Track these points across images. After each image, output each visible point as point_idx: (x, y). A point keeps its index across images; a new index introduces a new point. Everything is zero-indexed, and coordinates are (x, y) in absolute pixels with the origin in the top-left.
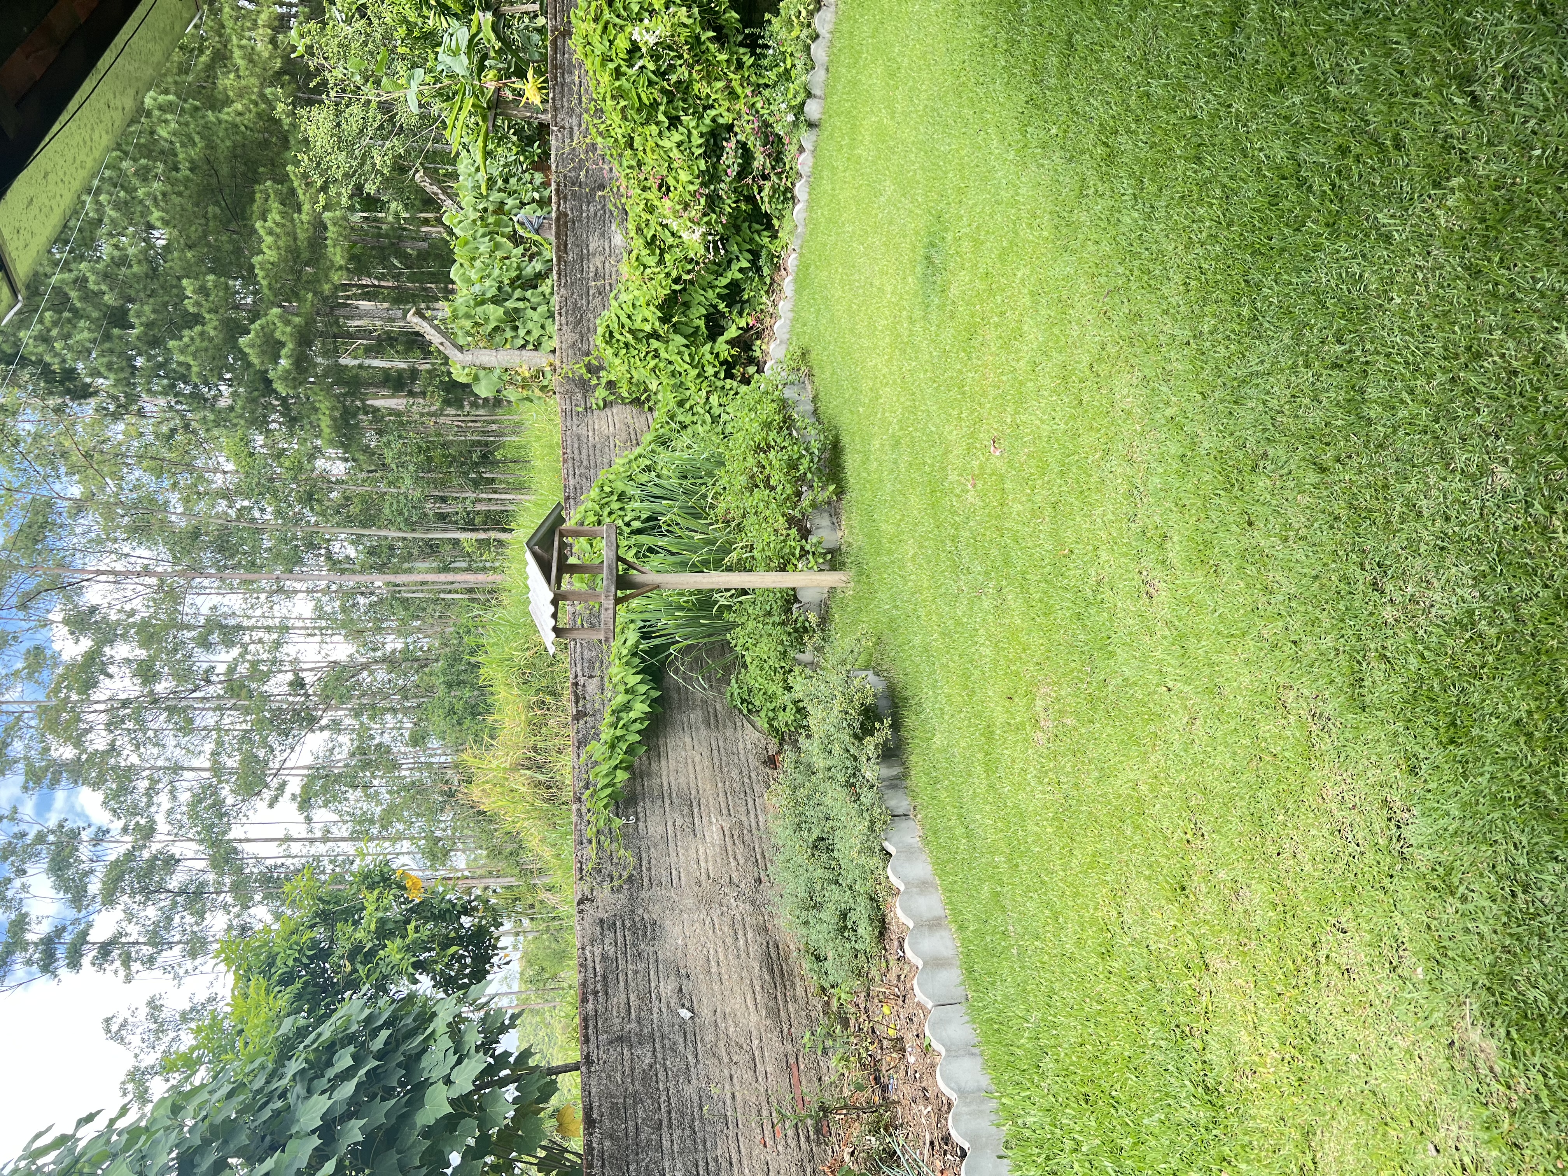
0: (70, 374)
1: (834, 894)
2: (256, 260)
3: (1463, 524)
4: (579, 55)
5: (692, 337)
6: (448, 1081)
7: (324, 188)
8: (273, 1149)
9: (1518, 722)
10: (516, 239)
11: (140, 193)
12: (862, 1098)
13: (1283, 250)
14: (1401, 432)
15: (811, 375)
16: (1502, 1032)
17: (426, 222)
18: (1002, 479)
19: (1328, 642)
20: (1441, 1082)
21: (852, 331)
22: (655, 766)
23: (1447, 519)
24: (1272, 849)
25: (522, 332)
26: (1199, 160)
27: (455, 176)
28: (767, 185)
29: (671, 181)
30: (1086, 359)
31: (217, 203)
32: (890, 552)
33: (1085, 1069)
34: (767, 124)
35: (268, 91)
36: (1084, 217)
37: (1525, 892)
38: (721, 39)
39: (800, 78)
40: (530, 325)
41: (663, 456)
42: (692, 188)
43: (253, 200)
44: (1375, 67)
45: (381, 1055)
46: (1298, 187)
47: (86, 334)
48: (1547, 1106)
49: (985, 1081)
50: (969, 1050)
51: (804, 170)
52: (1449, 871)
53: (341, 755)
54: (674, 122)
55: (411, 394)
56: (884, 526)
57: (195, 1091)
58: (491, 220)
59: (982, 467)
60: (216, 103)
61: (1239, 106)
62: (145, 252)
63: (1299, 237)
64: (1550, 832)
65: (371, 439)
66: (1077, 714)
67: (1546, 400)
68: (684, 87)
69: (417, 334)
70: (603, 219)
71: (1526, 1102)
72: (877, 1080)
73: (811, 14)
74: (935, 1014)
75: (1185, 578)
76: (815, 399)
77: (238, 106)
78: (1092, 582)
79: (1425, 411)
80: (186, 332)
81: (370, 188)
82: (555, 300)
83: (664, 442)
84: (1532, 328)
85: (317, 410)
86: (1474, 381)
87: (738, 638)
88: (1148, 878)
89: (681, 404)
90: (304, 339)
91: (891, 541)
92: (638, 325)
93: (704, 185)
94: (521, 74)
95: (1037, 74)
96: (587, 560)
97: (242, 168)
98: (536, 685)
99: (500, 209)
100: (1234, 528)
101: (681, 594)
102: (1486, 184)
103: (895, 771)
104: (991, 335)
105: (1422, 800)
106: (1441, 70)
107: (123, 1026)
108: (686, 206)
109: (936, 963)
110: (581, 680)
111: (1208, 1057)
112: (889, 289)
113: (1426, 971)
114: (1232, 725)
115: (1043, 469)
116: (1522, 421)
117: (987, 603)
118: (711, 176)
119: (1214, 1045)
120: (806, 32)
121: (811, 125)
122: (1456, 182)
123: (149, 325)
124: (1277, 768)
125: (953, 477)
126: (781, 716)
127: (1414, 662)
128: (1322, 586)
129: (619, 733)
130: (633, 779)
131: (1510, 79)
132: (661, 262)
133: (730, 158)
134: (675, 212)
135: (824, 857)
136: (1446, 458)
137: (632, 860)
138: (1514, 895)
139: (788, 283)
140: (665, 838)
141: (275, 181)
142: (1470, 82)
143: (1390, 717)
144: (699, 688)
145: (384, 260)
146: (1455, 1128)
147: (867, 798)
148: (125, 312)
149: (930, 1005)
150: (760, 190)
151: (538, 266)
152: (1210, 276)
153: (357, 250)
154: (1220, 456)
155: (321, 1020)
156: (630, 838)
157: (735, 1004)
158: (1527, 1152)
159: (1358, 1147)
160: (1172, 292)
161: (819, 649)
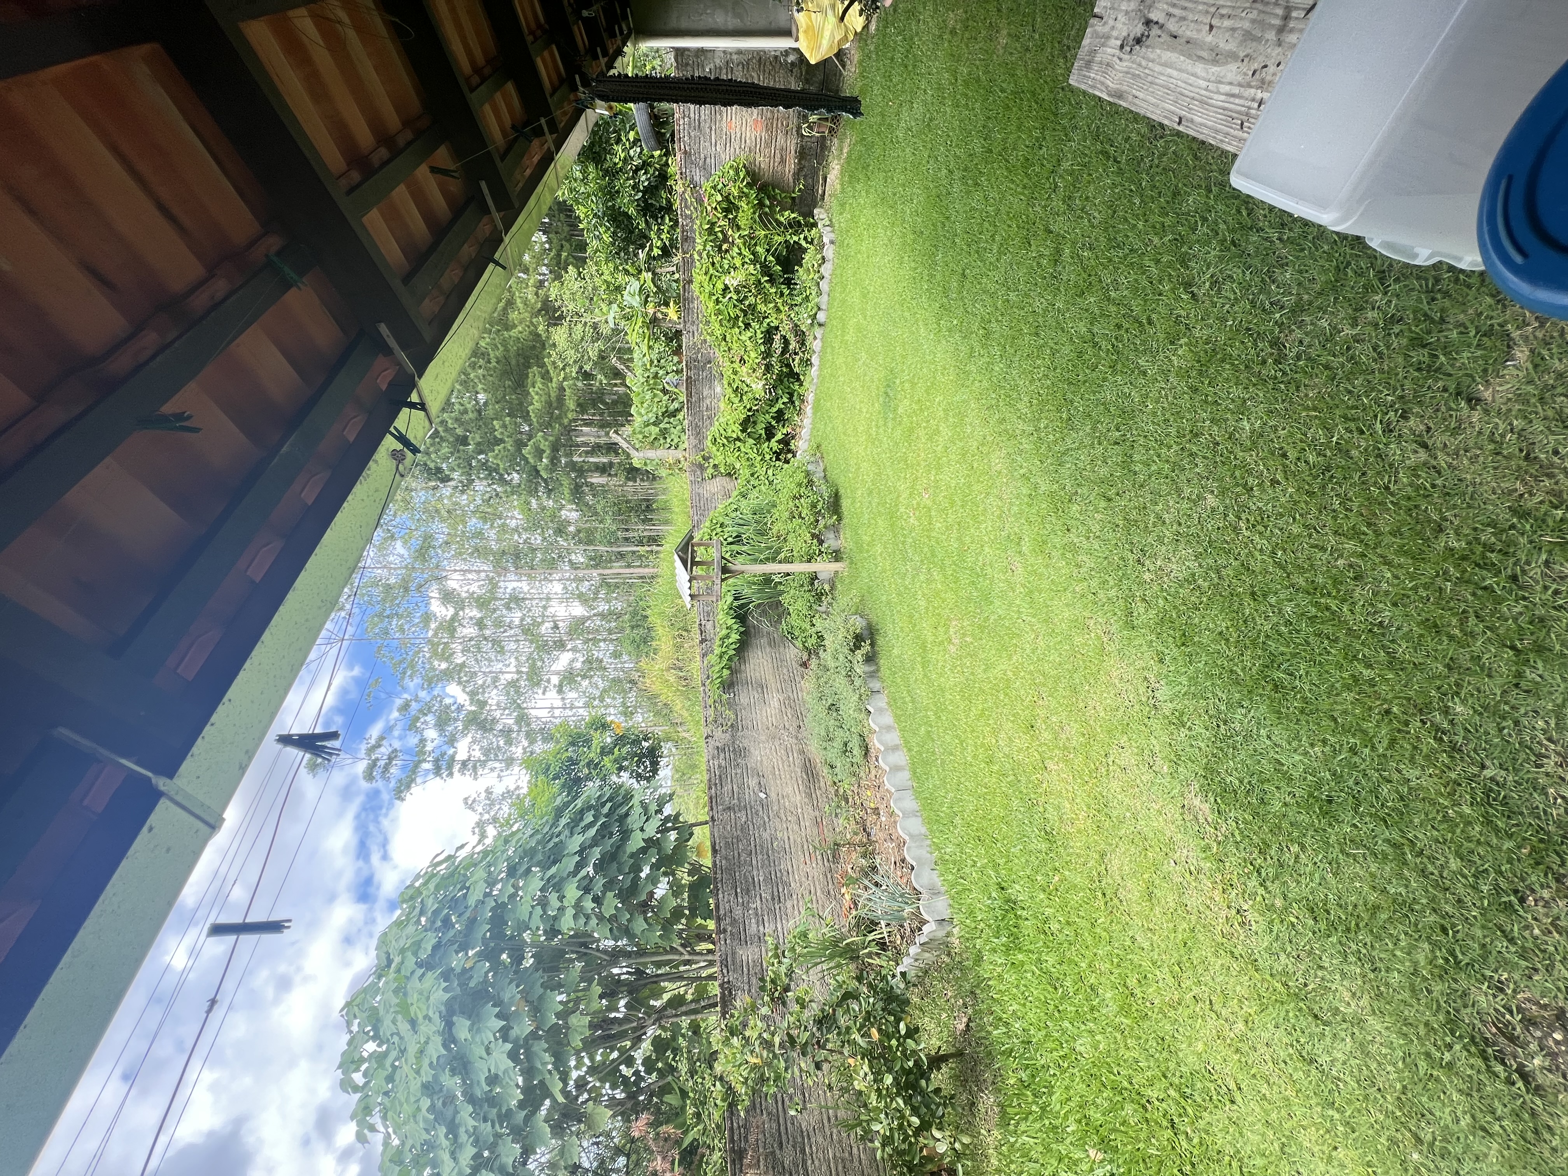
0: (439, 470)
1: (840, 733)
2: (530, 408)
3: (1189, 527)
4: (697, 293)
5: (758, 440)
6: (642, 830)
7: (564, 369)
8: (554, 863)
9: (1220, 633)
10: (665, 391)
11: (472, 376)
12: (857, 839)
13: (1085, 382)
14: (1153, 479)
15: (822, 457)
16: (1212, 800)
17: (616, 385)
18: (929, 510)
19: (1113, 593)
20: (1177, 827)
21: (844, 434)
22: (743, 667)
23: (1180, 524)
24: (1082, 705)
25: (668, 440)
26: (1037, 334)
27: (631, 360)
28: (797, 358)
29: (746, 358)
30: (975, 444)
31: (510, 380)
32: (868, 551)
33: (979, 823)
34: (796, 326)
35: (534, 320)
36: (973, 368)
37: (1225, 724)
38: (772, 281)
39: (814, 300)
40: (673, 436)
41: (744, 503)
42: (757, 361)
43: (528, 377)
44: (1136, 280)
45: (607, 816)
46: (1094, 347)
47: (447, 450)
48: (1239, 839)
49: (923, 830)
50: (914, 814)
51: (817, 349)
52: (1182, 714)
53: (578, 665)
54: (747, 326)
55: (610, 475)
56: (864, 537)
57: (513, 834)
58: (651, 382)
59: (918, 504)
60: (508, 327)
61: (1059, 305)
62: (474, 406)
63: (1094, 374)
64: (1239, 692)
65: (589, 498)
66: (972, 635)
67: (1235, 458)
68: (753, 307)
69: (616, 444)
70: (710, 379)
71: (1226, 837)
72: (864, 830)
73: (820, 265)
74: (896, 795)
75: (1032, 560)
76: (824, 471)
77: (520, 328)
78: (980, 564)
79: (1167, 466)
80: (496, 448)
81: (587, 368)
82: (686, 422)
83: (744, 496)
84: (1228, 419)
85: (562, 485)
86: (1194, 449)
87: (785, 599)
88: (1013, 722)
89: (752, 475)
90: (555, 448)
91: (868, 545)
92: (729, 434)
93: (763, 359)
94: (667, 304)
95: (946, 292)
96: (704, 558)
97: (522, 361)
98: (677, 626)
99: (656, 376)
100: (1059, 533)
101: (755, 576)
102: (1200, 342)
103: (873, 668)
104: (922, 433)
105: (1166, 677)
106: (1174, 280)
107: (474, 801)
108: (754, 370)
109: (896, 769)
110: (703, 623)
111: (1047, 816)
112: (865, 410)
113: (1169, 767)
114: (1059, 638)
115: (952, 503)
116: (1222, 470)
117: (922, 578)
118: (767, 354)
119: (1050, 809)
120: (817, 275)
121: (820, 325)
122: (1183, 341)
123: (478, 444)
124: (1084, 661)
125: (902, 510)
126: (809, 640)
127: (1161, 602)
128: (1109, 563)
129: (724, 650)
130: (732, 674)
131: (1214, 283)
132: (741, 400)
133: (777, 344)
134: (748, 374)
135: (835, 714)
136: (1179, 491)
137: (733, 717)
138: (1218, 726)
139: (808, 409)
140: (749, 705)
141: (538, 367)
142: (1191, 286)
143: (1148, 632)
144: (765, 626)
145: (594, 406)
146: (1185, 851)
147: (858, 682)
148: (466, 437)
149: (893, 790)
150: (794, 360)
151: (676, 405)
152: (1044, 397)
153: (581, 401)
154: (1052, 494)
155: (575, 798)
156: (731, 704)
157: (789, 790)
158: (1227, 864)
159: (1130, 860)
160: (1023, 407)
161: (830, 604)
